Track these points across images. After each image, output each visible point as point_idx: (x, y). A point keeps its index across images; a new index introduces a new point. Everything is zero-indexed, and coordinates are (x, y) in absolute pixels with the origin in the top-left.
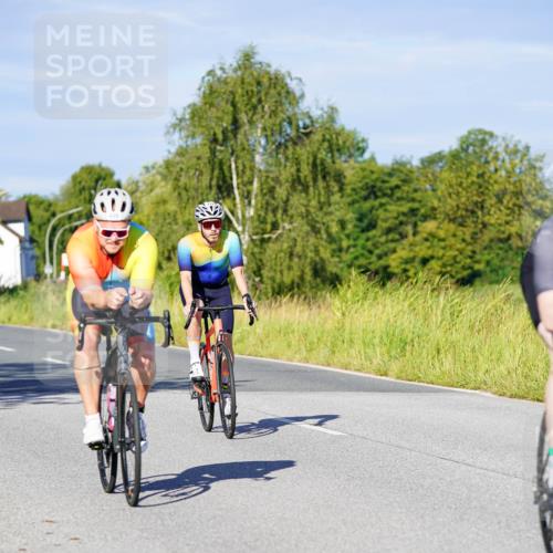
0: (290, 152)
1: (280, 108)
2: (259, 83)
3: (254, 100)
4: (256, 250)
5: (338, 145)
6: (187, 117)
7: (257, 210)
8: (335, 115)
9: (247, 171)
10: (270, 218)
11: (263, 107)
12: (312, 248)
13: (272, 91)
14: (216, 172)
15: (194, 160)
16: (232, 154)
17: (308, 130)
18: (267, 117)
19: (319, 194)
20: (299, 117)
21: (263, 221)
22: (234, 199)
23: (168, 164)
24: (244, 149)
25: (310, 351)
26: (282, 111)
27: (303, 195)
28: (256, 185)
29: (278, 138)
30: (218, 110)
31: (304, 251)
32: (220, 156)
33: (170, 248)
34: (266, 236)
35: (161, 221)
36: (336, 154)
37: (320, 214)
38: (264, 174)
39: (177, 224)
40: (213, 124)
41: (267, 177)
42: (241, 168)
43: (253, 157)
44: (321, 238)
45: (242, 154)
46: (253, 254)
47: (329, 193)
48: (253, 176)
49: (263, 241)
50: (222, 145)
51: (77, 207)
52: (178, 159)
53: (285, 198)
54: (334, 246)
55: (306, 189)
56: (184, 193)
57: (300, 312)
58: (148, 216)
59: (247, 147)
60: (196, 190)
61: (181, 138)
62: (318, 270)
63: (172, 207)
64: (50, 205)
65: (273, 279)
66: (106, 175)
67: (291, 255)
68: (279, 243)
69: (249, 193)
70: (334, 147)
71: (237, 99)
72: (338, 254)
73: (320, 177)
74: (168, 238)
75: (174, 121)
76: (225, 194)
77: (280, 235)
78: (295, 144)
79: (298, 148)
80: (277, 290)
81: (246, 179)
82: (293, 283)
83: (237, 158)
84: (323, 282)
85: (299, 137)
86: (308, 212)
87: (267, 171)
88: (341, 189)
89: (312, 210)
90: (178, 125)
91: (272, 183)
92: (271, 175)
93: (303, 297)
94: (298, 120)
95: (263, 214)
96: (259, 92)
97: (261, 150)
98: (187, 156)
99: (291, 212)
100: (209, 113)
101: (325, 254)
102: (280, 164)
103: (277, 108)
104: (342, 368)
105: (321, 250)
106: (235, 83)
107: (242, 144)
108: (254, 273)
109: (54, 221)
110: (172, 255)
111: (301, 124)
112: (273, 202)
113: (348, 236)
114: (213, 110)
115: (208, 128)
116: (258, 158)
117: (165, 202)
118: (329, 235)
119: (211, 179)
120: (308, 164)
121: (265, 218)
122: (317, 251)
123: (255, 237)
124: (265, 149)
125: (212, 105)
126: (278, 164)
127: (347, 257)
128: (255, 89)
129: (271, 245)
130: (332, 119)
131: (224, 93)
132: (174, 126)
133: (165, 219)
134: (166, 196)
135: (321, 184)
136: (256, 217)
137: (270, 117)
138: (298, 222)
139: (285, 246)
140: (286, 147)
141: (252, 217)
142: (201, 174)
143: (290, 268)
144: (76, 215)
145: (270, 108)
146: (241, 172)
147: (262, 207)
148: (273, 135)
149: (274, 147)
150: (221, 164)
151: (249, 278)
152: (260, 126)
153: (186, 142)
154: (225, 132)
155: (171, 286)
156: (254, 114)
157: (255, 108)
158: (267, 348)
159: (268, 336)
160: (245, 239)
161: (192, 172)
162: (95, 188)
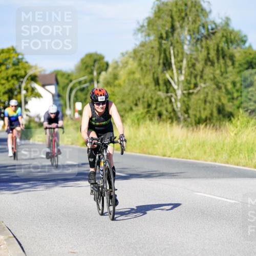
0: (204, 43)
1: (198, 19)
2: (186, 5)
3: (183, 14)
4: (186, 99)
5: (231, 39)
6: (146, 24)
7: (185, 76)
8: (229, 22)
9: (180, 55)
10: (193, 81)
11: (188, 18)
12: (217, 97)
13: (193, 9)
14: (162, 55)
15: (150, 49)
16: (172, 44)
17: (214, 31)
18: (190, 23)
19: (221, 67)
20: (209, 23)
22: (172, 70)
23: (135, 52)
24: (177, 42)
25: (217, 155)
26: (199, 21)
27: (212, 67)
28: (185, 62)
29: (197, 35)
30: (163, 20)
31: (212, 99)
32: (164, 46)
33: (137, 98)
35: (132, 83)
36: (230, 44)
37: (221, 78)
38: (190, 56)
39: (140, 85)
40: (160, 28)
41: (191, 58)
42: (176, 52)
43: (183, 48)
44: (222, 92)
45: (177, 45)
47: (226, 66)
48: (183, 58)
49: (189, 94)
50: (165, 40)
51: (84, 76)
52: (140, 48)
53: (201, 69)
54: (229, 96)
55: (213, 64)
56: (144, 68)
57: (211, 133)
58: (124, 81)
59: (179, 41)
60: (151, 66)
61: (142, 37)
62: (221, 110)
63: (138, 76)
64: (69, 75)
65: (195, 116)
66: (100, 58)
67: (205, 102)
68: (198, 95)
69: (181, 67)
70: (229, 41)
71: (174, 13)
72: (231, 100)
73: (221, 57)
74: (136, 93)
75: (138, 27)
76: (167, 67)
77: (199, 90)
78: (206, 38)
79: (208, 41)
80: (197, 121)
81: (179, 59)
82: (206, 118)
83: (174, 47)
84: (224, 116)
85: (209, 35)
86: (215, 78)
87: (191, 55)
88: (233, 64)
89: (217, 76)
90: (141, 29)
91: (194, 61)
92: (194, 57)
93: (212, 125)
94: (208, 25)
95: (189, 78)
96: (186, 10)
97: (187, 42)
98: (146, 47)
99: (205, 77)
100: (158, 22)
101: (225, 100)
103: (196, 18)
104: (235, 164)
105: (222, 99)
106: (172, 5)
107: (177, 39)
108: (185, 112)
109: (71, 85)
110: (138, 103)
111: (210, 27)
113: (237, 91)
114: (160, 20)
115: (158, 31)
116: (186, 47)
117: (133, 73)
118: (227, 90)
119: (160, 59)
120: (214, 50)
121: (190, 81)
122: (220, 99)
123: (185, 92)
124: (190, 42)
125: (159, 18)
126: (197, 50)
127: (237, 103)
128: (184, 8)
129: (194, 96)
130: (227, 24)
131: (166, 10)
132: (139, 30)
133: (134, 82)
134: (134, 70)
135: (222, 61)
136: (185, 81)
137: (192, 24)
138: (209, 83)
139: (202, 97)
140: (202, 41)
141: (183, 81)
142: (154, 56)
143: (205, 109)
144: (83, 82)
145: (192, 18)
146: (176, 55)
147: (188, 75)
148: (194, 34)
149: (195, 41)
150: (165, 51)
151: (182, 115)
152: (187, 29)
153: (145, 39)
154: (167, 33)
155: (138, 120)
156: (183, 22)
157: (183, 19)
158: (193, 154)
159: (193, 147)
160: (179, 93)
161: (148, 56)
162: (94, 66)
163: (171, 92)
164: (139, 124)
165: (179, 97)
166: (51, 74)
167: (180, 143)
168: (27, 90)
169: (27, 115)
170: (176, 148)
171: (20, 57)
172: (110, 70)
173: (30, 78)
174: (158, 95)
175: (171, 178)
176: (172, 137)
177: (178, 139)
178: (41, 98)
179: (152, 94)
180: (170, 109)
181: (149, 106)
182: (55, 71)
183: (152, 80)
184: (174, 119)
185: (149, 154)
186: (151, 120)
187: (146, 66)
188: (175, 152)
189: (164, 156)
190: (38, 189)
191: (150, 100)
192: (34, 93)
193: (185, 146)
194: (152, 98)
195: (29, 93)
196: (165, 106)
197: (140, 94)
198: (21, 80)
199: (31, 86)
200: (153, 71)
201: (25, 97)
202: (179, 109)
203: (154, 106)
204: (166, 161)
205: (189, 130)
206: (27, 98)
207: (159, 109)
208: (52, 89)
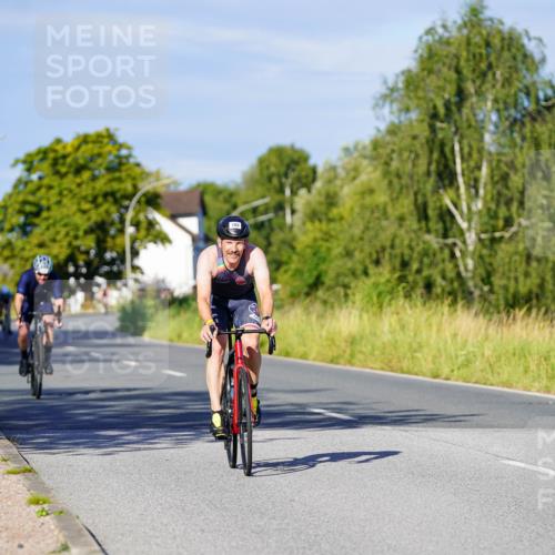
0: (527, 130)
1: (515, 76)
2: (488, 44)
3: (483, 66)
4: (485, 252)
6: (400, 85)
7: (485, 202)
9: (474, 155)
10: (503, 212)
11: (494, 74)
13: (506, 54)
14: (436, 155)
15: (408, 141)
16: (456, 133)
17: (550, 103)
18: (499, 86)
20: (539, 86)
21: (494, 216)
22: (458, 188)
23: (376, 145)
24: (470, 126)
25: (552, 378)
26: (518, 79)
28: (485, 170)
29: (512, 112)
30: (438, 78)
32: (440, 135)
33: (379, 249)
34: (497, 235)
35: (368, 214)
38: (495, 157)
39: (387, 219)
40: (432, 95)
41: (499, 161)
42: (466, 150)
43: (482, 137)
45: (468, 132)
46: (481, 257)
48: (481, 160)
49: (493, 240)
50: (442, 122)
51: (263, 197)
52: (388, 138)
56: (395, 181)
57: (540, 328)
58: (352, 209)
59: (473, 123)
60: (411, 176)
61: (391, 113)
63: (382, 198)
64: (231, 195)
65: (506, 288)
66: (300, 158)
67: (528, 259)
68: (513, 244)
69: (476, 180)
71: (462, 63)
74: (376, 236)
75: (384, 90)
76: (447, 182)
77: (515, 233)
78: (534, 119)
79: (537, 125)
80: (511, 302)
81: (472, 164)
82: (530, 292)
83: (462, 137)
85: (539, 112)
87: (499, 154)
90: (389, 95)
91: (505, 169)
92: (504, 159)
93: (543, 310)
94: (537, 90)
96: (488, 56)
97: (492, 128)
98: (400, 135)
100: (428, 81)
102: (515, 145)
103: (511, 75)
106: (460, 45)
107: (468, 120)
108: (483, 280)
110: (382, 258)
111: (541, 95)
112: (505, 192)
114: (433, 77)
116: (487, 138)
117: (371, 191)
119: (430, 164)
121: (496, 212)
123: (483, 236)
124: (497, 127)
125: (430, 72)
126: (513, 145)
128: (484, 52)
129: (503, 245)
131: (447, 56)
132: (384, 97)
133: (373, 212)
134: (374, 185)
136: (485, 212)
137: (503, 86)
139: (521, 247)
140: (523, 124)
141: (480, 212)
142: (417, 156)
143: (527, 275)
144: (261, 209)
145: (502, 74)
146: (466, 156)
147: (492, 198)
148: (506, 109)
149: (507, 123)
150: (442, 145)
151: (476, 286)
152: (490, 97)
153: (399, 117)
154: (447, 105)
155: (379, 295)
156: (483, 83)
157: (484, 75)
158: (499, 374)
159: (499, 358)
160: (471, 237)
161: (406, 155)
162: (286, 175)
163: (454, 237)
164: (381, 307)
165: (471, 248)
166: (190, 192)
167: (471, 349)
168: (137, 225)
169: (136, 280)
170: (461, 360)
171: (124, 152)
172: (318, 184)
173: (143, 199)
174: (424, 242)
175: (450, 427)
176: (455, 336)
177: (466, 341)
178: (167, 245)
179: (411, 240)
180: (451, 274)
181: (405, 264)
182: (199, 185)
183: (412, 207)
184: (460, 295)
185: (403, 372)
186: (408, 296)
187: (399, 176)
188: (459, 368)
189: (436, 377)
190: (158, 446)
191: (407, 252)
192: (153, 232)
193: (483, 355)
194: (411, 248)
195: (143, 232)
196: (441, 266)
197: (385, 238)
198: (126, 203)
199: (146, 217)
200: (415, 188)
201: (133, 240)
202: (470, 275)
203: (415, 266)
204: (439, 388)
205: (490, 320)
206: (137, 245)
207: (426, 273)
208: (192, 223)
